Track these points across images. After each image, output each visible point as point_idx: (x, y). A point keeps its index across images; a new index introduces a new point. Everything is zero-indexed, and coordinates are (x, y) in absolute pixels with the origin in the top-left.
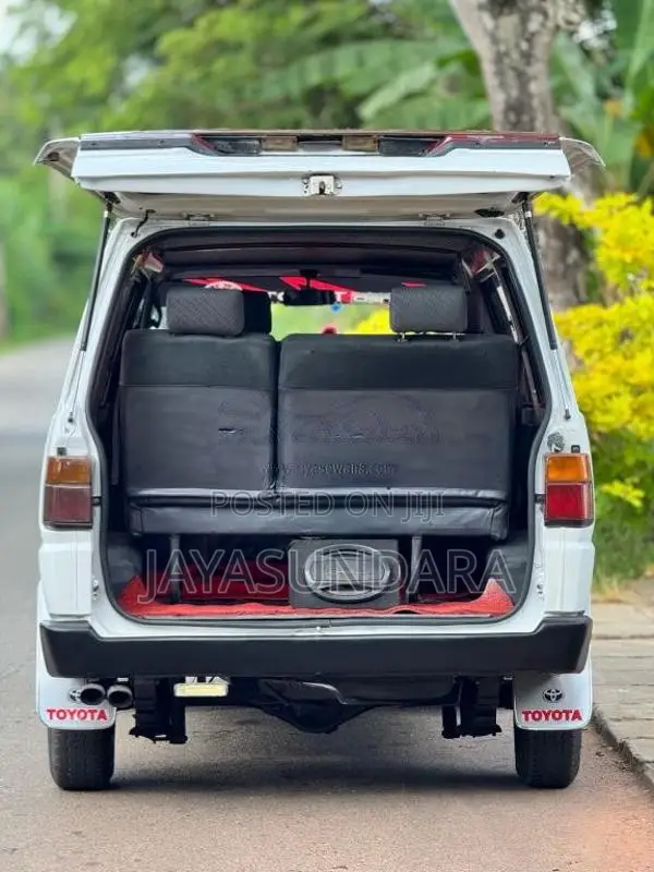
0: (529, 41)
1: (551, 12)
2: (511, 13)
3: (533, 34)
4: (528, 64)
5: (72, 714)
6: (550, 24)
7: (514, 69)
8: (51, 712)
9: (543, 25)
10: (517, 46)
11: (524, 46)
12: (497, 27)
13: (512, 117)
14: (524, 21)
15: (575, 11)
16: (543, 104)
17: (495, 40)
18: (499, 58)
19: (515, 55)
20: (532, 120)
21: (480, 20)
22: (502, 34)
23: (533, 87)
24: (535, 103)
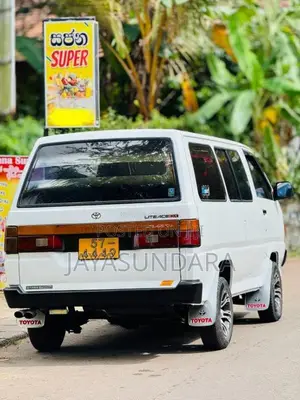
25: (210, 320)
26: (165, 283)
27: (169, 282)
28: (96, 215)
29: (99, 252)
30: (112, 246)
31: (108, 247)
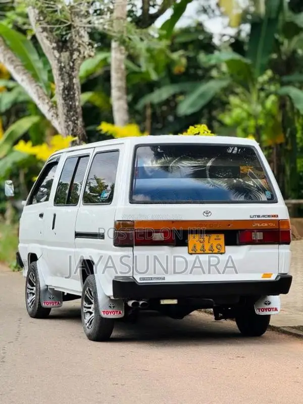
0: (73, 62)
1: (82, 52)
2: (66, 51)
3: (75, 60)
4: (73, 71)
5: (110, 313)
6: (81, 56)
7: (68, 73)
8: (104, 312)
9: (79, 56)
10: (69, 64)
11: (71, 64)
12: (60, 56)
13: (66, 93)
14: (72, 54)
15: (92, 51)
16: (78, 88)
17: (59, 61)
18: (61, 69)
19: (68, 68)
20: (74, 94)
21: (53, 53)
22: (62, 59)
23: (75, 81)
24: (75, 87)
25: (276, 309)
26: (265, 275)
27: (269, 276)
28: (207, 213)
29: (207, 247)
30: (218, 242)
31: (215, 243)
